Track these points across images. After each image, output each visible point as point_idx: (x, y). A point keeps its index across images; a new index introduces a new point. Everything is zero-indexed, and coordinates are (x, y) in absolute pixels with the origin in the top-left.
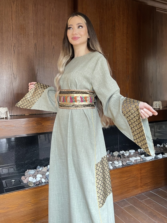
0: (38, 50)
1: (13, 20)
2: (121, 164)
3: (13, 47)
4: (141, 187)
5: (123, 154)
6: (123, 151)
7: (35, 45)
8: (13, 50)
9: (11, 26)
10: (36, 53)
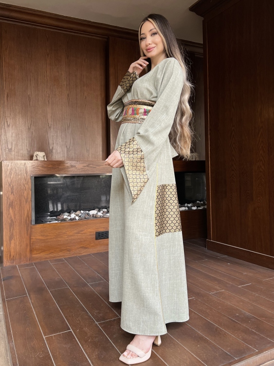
0: (70, 100)
1: (48, 73)
3: (47, 98)
7: (68, 95)
8: (47, 100)
9: (46, 78)
10: (69, 103)
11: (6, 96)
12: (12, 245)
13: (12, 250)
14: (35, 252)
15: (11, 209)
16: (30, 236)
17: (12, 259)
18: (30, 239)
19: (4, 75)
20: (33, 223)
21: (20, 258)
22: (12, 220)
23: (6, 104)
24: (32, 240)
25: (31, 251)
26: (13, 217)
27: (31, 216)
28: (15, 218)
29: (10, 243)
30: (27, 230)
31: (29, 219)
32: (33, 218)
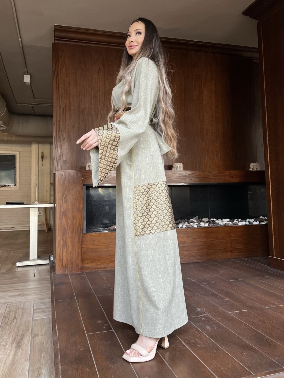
1: (101, 87)
2: (207, 225)
3: (100, 112)
4: (231, 251)
5: (213, 221)
6: (215, 219)
11: (61, 111)
12: (65, 253)
13: (64, 258)
14: (86, 261)
15: (63, 217)
16: (82, 245)
17: (65, 267)
18: (82, 248)
19: (60, 92)
20: (85, 232)
21: (72, 267)
22: (64, 229)
23: (61, 118)
24: (83, 249)
25: (83, 260)
26: (65, 226)
27: (83, 225)
28: (67, 226)
29: (63, 251)
30: (79, 239)
31: (80, 227)
32: (85, 227)
